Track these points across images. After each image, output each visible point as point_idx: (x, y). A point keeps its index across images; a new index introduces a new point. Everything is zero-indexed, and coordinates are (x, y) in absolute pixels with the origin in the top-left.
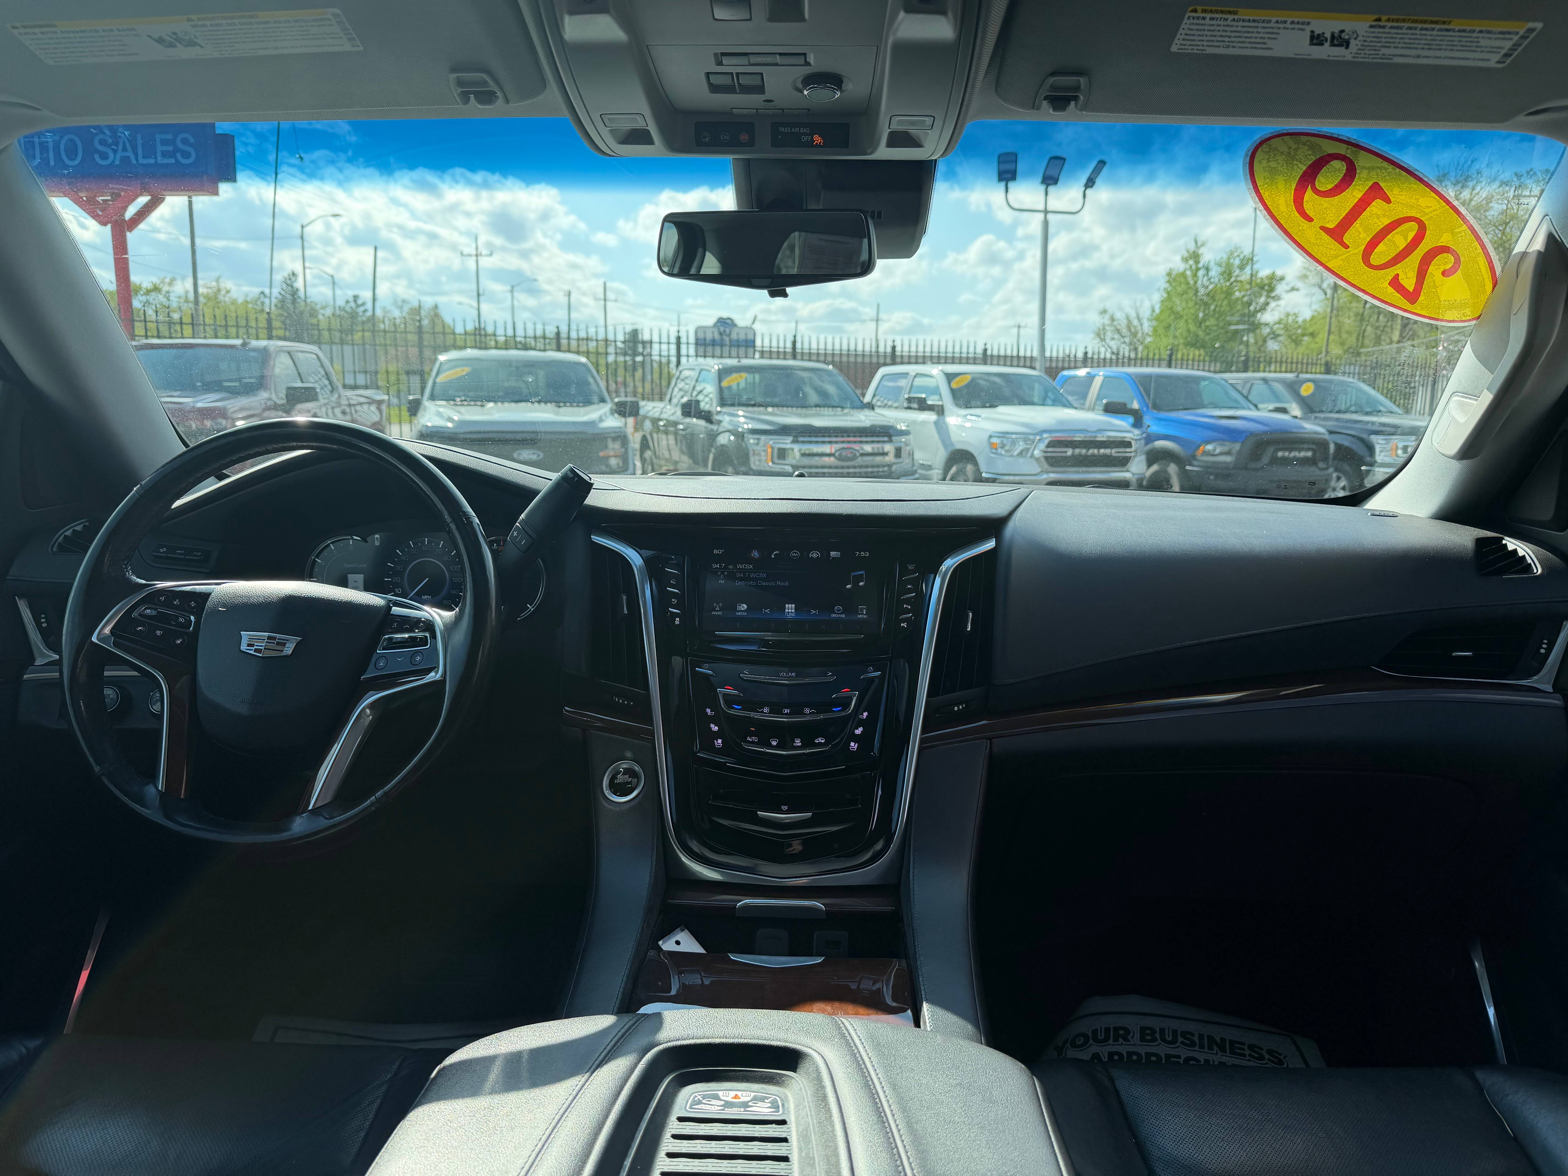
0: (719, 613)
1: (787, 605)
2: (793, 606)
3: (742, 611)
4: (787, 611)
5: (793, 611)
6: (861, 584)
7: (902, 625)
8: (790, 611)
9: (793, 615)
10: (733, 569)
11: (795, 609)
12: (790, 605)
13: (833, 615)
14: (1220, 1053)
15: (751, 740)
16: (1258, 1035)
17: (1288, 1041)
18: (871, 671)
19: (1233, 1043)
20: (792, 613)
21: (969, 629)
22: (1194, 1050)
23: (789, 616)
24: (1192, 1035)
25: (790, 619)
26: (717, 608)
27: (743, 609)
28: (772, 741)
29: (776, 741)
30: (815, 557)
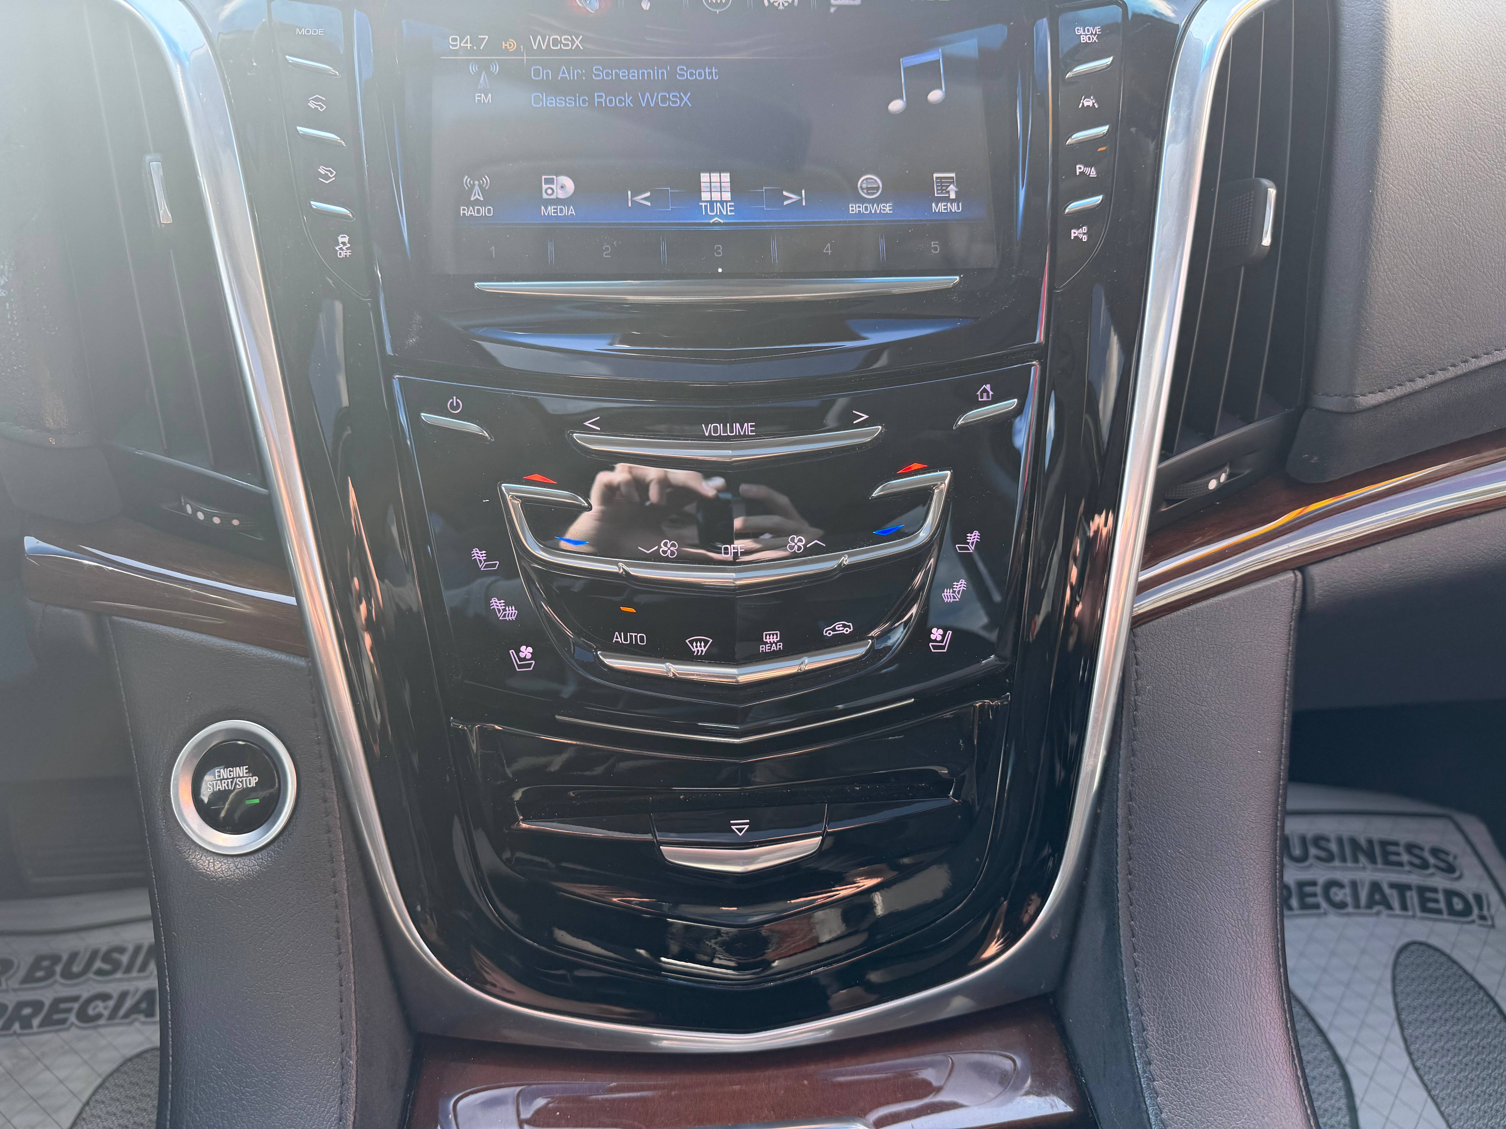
0: (483, 211)
1: (704, 177)
2: (726, 177)
3: (558, 201)
4: (705, 196)
5: (727, 196)
6: (936, 95)
7: (1074, 233)
8: (716, 196)
9: (728, 210)
10: (517, 52)
11: (734, 188)
12: (715, 177)
13: (854, 208)
14: (1370, 866)
15: (626, 640)
16: (1411, 824)
17: (1451, 827)
18: (988, 397)
19: (1384, 844)
20: (722, 202)
21: (1267, 241)
22: (1335, 868)
23: (714, 217)
24: (1327, 840)
25: (719, 224)
26: (477, 195)
27: (561, 195)
28: (691, 642)
29: (706, 642)
30: (781, 7)
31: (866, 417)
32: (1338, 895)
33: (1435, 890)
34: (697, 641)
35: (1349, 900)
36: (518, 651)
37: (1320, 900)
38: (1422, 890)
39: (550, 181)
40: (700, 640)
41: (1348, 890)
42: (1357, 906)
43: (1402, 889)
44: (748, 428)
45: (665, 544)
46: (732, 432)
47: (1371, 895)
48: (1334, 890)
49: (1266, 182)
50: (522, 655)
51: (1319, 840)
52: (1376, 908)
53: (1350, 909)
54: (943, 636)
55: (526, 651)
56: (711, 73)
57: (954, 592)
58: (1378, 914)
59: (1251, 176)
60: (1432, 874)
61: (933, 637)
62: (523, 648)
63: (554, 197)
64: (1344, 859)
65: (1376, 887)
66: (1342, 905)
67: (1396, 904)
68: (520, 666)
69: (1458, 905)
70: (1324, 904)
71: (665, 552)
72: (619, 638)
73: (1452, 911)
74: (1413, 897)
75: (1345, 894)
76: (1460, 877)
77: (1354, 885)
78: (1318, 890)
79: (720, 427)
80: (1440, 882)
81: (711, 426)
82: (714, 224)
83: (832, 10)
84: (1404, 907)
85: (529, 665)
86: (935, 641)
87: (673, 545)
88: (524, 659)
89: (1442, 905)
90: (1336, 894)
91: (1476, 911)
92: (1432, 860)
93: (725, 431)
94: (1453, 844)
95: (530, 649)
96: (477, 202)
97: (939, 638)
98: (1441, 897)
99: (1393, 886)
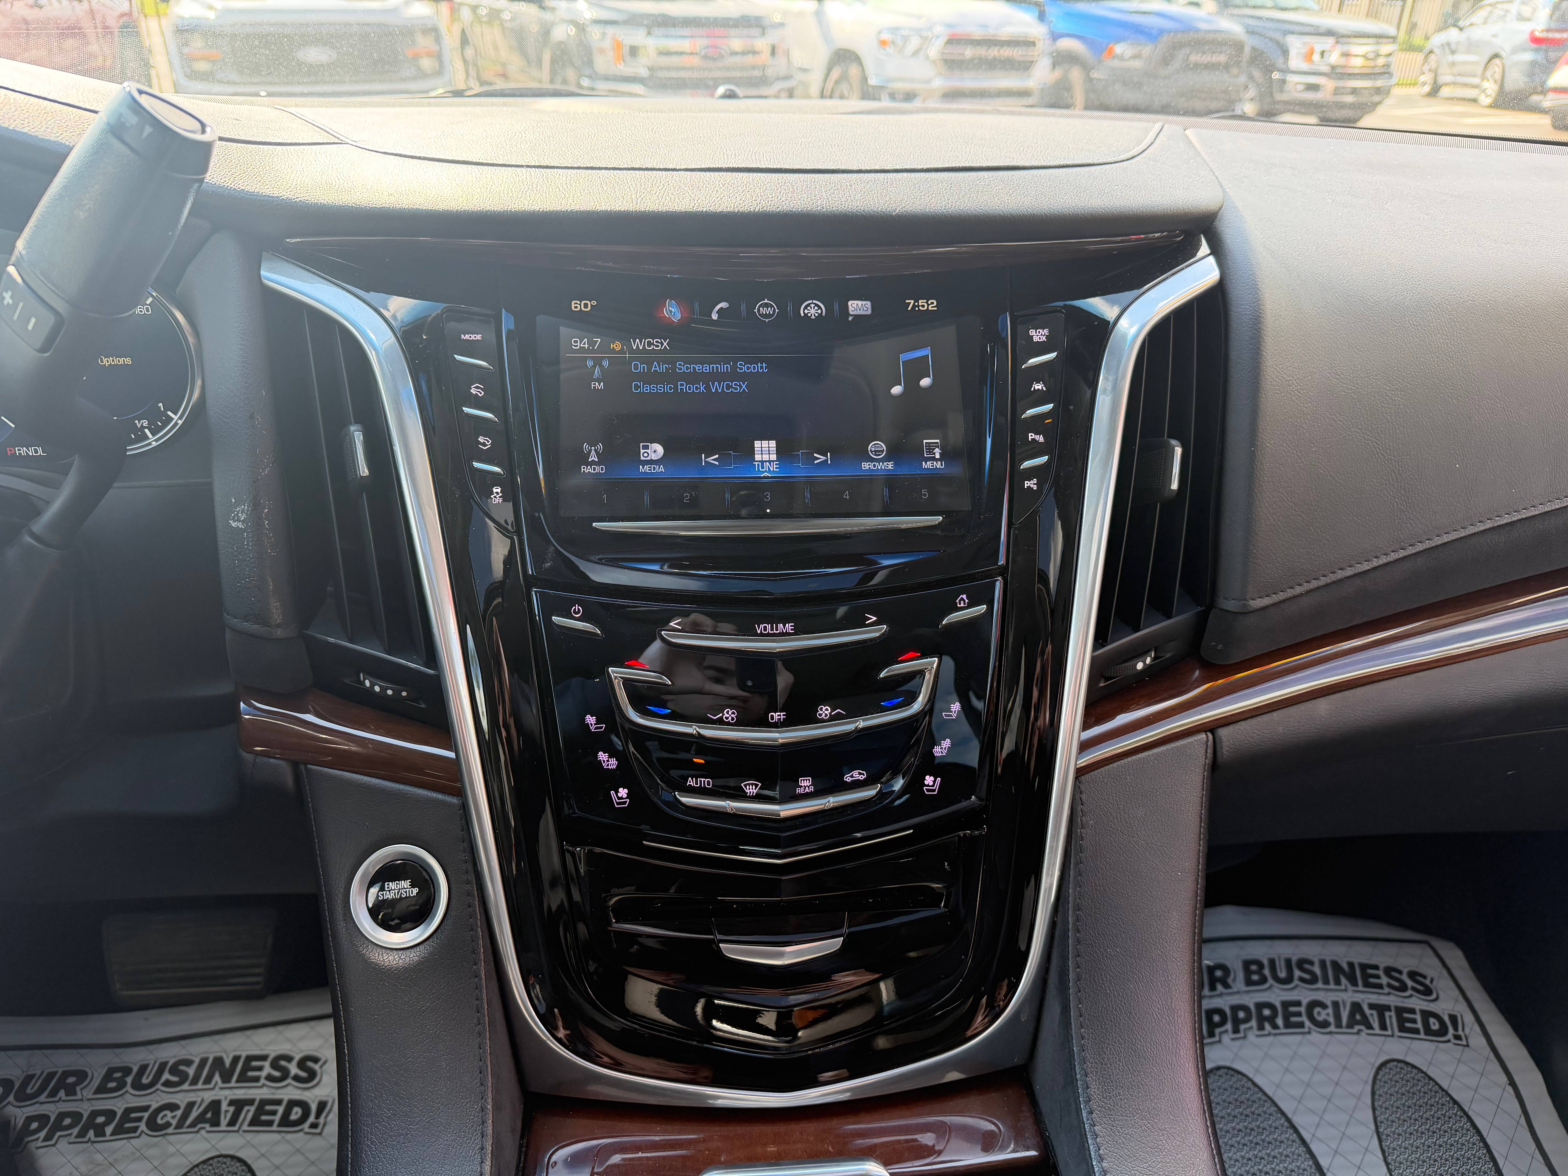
0: (598, 469)
1: (757, 444)
2: (773, 444)
3: (651, 462)
4: (758, 457)
5: (774, 457)
6: (925, 382)
7: (1027, 484)
8: (766, 457)
9: (774, 467)
10: (622, 351)
11: (779, 452)
12: (765, 443)
13: (866, 466)
14: (1350, 988)
15: (697, 784)
16: (1391, 948)
17: (1429, 952)
18: (965, 604)
19: (1364, 967)
20: (770, 462)
21: (1175, 486)
22: (1318, 989)
23: (764, 472)
24: (1311, 963)
25: (768, 477)
26: (593, 457)
27: (654, 457)
28: (745, 785)
29: (756, 786)
30: (813, 317)
31: (875, 618)
32: (1321, 1015)
33: (1412, 1011)
34: (749, 784)
35: (1331, 1019)
36: (617, 792)
37: (1304, 1019)
38: (1400, 1011)
39: (646, 447)
40: (752, 784)
41: (1330, 1010)
42: (1339, 1025)
43: (1381, 1010)
44: (789, 627)
45: (728, 712)
46: (777, 630)
47: (1352, 1015)
48: (1317, 1010)
49: (1174, 442)
50: (620, 795)
51: (1302, 963)
52: (1357, 1028)
53: (1332, 1028)
54: (934, 782)
55: (623, 792)
56: (762, 368)
57: (942, 748)
58: (1359, 1032)
59: (1164, 437)
60: (1411, 996)
61: (926, 782)
62: (621, 790)
63: (649, 458)
64: (1326, 982)
65: (1356, 1007)
66: (1325, 1024)
67: (1376, 1024)
68: (618, 803)
69: (1435, 1025)
70: (1308, 1023)
71: (727, 718)
72: (691, 782)
73: (1428, 1031)
74: (1391, 1017)
75: (1328, 1015)
76: (1437, 999)
77: (1336, 1005)
78: (1303, 1009)
79: (769, 627)
80: (1418, 1003)
81: (762, 626)
82: (764, 477)
83: (850, 318)
84: (1383, 1027)
85: (625, 803)
86: (928, 786)
87: (733, 713)
88: (622, 798)
89: (1419, 1025)
90: (1319, 1013)
91: (1451, 1031)
92: (1410, 983)
93: (772, 630)
94: (1430, 967)
95: (626, 791)
96: (593, 463)
97: (931, 783)
98: (1418, 1017)
99: (1372, 1006)
